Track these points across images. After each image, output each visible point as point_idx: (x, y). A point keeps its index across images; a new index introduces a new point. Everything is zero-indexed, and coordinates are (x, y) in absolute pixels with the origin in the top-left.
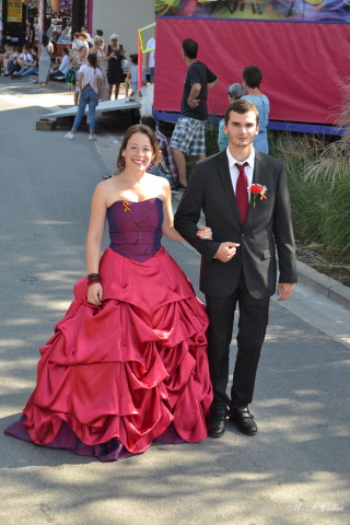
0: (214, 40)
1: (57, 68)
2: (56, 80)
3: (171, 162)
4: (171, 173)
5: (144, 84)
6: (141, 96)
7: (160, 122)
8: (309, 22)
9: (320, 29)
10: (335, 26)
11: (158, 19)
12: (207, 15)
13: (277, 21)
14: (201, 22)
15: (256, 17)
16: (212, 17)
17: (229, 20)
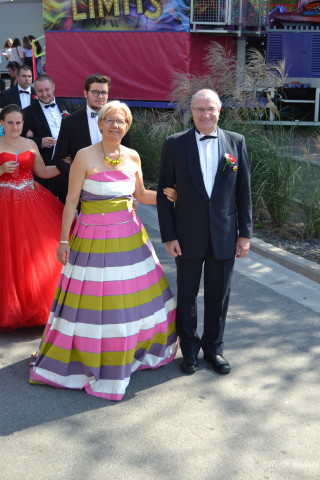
8: (151, 32)
9: (158, 36)
10: (168, 34)
11: (46, 33)
12: (80, 29)
13: (128, 32)
14: (76, 34)
15: (115, 29)
16: (84, 30)
17: (96, 32)
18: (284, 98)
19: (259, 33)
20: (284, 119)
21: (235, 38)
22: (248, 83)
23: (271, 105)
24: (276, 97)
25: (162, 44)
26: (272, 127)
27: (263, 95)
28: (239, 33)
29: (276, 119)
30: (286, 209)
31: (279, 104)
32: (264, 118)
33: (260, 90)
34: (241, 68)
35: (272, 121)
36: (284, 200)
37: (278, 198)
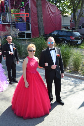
18: (20, 34)
19: (14, 23)
20: (20, 38)
21: (10, 24)
22: (13, 32)
23: (18, 36)
24: (18, 34)
26: (18, 40)
27: (16, 34)
28: (11, 24)
29: (19, 38)
30: (22, 53)
31: (19, 35)
32: (16, 38)
33: (15, 33)
34: (11, 30)
35: (18, 39)
36: (21, 52)
37: (20, 51)
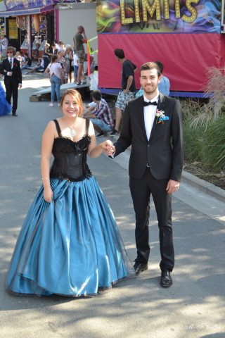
0: (132, 45)
1: (39, 65)
2: (39, 72)
3: (110, 118)
4: (110, 124)
5: (92, 72)
6: (90, 79)
7: (103, 94)
8: (187, 33)
9: (193, 36)
10: (202, 35)
11: (99, 35)
12: (126, 32)
13: (168, 33)
14: (124, 35)
15: (156, 31)
16: (131, 31)
17: (140, 34)
25: (197, 44)
